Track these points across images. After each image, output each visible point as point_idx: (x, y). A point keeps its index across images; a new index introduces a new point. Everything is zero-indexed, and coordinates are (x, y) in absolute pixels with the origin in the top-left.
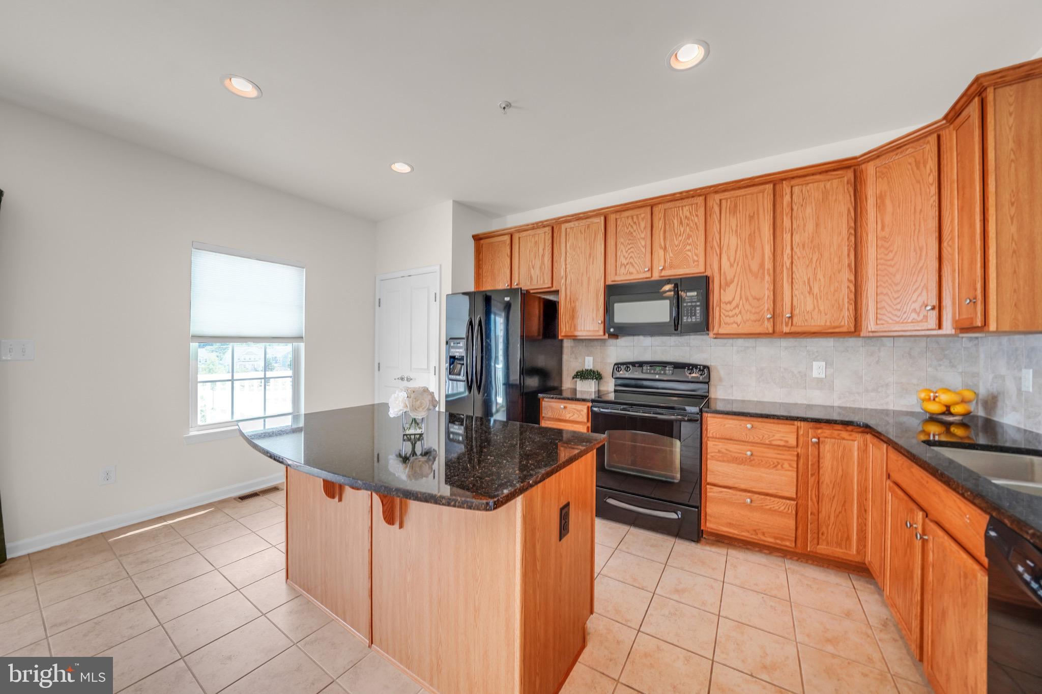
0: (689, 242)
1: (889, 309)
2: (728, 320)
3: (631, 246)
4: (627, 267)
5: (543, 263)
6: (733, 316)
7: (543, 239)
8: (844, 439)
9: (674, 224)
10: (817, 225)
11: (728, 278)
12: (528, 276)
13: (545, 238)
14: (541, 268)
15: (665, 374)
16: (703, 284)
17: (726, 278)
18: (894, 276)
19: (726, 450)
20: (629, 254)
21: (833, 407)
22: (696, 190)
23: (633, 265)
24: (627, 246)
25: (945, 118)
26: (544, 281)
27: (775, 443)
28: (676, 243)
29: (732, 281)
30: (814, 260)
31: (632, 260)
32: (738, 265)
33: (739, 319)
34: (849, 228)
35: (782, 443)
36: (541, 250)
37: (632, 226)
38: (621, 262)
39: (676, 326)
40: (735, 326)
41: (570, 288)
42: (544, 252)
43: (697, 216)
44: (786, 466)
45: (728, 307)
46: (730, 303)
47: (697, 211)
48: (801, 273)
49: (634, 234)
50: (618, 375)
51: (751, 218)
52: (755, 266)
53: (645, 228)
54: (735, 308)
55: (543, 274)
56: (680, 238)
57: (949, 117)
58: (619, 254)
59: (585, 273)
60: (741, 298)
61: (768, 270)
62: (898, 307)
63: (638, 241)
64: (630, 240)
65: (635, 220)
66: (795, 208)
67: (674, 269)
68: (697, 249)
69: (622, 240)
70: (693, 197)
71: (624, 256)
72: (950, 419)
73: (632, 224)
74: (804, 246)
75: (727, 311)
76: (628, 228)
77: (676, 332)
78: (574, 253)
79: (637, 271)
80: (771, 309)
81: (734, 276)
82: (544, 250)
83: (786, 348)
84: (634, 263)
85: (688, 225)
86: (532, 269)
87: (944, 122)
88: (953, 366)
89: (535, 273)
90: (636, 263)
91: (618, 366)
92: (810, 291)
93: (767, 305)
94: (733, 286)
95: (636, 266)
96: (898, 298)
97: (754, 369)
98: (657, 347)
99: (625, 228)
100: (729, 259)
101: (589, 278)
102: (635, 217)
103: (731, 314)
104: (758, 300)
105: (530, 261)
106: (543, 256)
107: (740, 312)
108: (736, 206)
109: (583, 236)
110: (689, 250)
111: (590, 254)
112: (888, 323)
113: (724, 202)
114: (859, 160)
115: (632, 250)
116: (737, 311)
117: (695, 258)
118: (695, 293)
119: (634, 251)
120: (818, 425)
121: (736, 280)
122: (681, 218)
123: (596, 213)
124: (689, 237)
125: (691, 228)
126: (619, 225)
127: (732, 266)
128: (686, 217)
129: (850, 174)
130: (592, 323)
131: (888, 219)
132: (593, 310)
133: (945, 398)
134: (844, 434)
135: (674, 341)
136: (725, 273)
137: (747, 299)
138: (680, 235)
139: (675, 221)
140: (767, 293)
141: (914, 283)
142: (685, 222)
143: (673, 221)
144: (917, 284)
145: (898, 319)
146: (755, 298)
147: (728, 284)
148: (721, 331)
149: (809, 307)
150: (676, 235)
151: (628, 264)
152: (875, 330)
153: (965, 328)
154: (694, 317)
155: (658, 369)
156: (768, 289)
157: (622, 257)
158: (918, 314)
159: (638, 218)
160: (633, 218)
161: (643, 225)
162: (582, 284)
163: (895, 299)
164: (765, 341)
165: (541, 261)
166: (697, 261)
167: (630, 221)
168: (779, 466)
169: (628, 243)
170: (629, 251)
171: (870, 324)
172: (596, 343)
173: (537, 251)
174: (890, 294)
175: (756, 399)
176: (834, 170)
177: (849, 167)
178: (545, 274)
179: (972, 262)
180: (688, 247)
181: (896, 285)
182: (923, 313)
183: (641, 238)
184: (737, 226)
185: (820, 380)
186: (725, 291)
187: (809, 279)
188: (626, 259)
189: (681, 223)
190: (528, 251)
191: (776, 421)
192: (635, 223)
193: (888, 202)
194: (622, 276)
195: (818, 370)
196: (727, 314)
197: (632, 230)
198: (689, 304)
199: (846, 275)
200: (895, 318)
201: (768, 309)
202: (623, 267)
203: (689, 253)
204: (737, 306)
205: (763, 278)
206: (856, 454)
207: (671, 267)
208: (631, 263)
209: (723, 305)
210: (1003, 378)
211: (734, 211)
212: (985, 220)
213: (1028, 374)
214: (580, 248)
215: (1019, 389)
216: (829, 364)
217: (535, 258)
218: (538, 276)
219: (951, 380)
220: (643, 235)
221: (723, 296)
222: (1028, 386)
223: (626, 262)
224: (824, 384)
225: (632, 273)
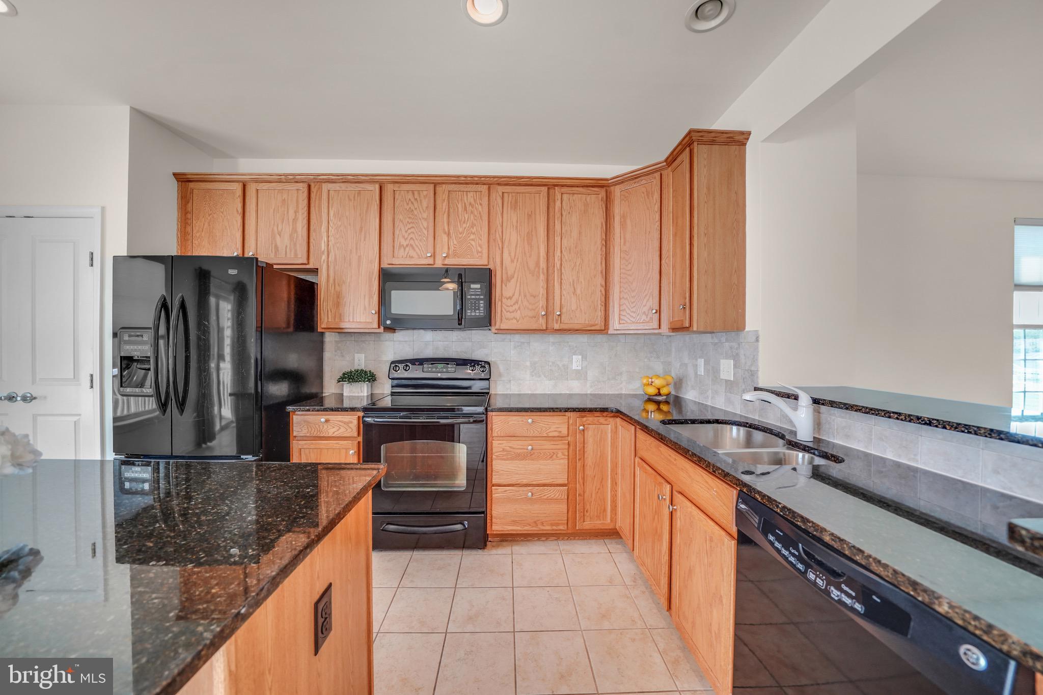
0: (473, 231)
1: (628, 311)
2: (508, 315)
3: (411, 225)
4: (407, 249)
5: (294, 230)
6: (513, 312)
7: (295, 199)
8: (601, 424)
9: (458, 208)
10: (580, 233)
11: (510, 273)
12: (272, 244)
13: (297, 197)
14: (291, 236)
15: (448, 371)
16: (486, 276)
17: (507, 273)
18: (632, 283)
19: (510, 447)
20: (409, 234)
21: (586, 394)
22: (480, 177)
23: (413, 248)
24: (406, 225)
25: (666, 160)
26: (296, 255)
27: (551, 434)
28: (461, 230)
29: (513, 277)
30: (578, 264)
31: (412, 242)
32: (517, 261)
33: (518, 315)
34: (602, 240)
35: (556, 434)
36: (291, 212)
37: (412, 203)
38: (400, 243)
39: (460, 321)
40: (515, 321)
41: (334, 268)
42: (296, 215)
43: (481, 204)
44: (560, 455)
45: (509, 302)
46: (510, 298)
47: (481, 200)
48: (568, 275)
49: (415, 212)
50: (396, 375)
51: (529, 216)
52: (532, 264)
53: (427, 207)
54: (514, 304)
55: (295, 245)
56: (465, 225)
57: (669, 160)
58: (397, 232)
59: (354, 251)
60: (520, 295)
61: (543, 269)
62: (634, 310)
63: (420, 222)
64: (410, 218)
65: (416, 196)
66: (564, 214)
67: (458, 257)
68: (481, 240)
69: (401, 217)
70: (477, 184)
71: (403, 237)
72: (660, 398)
73: (413, 200)
74: (570, 250)
75: (507, 306)
76: (408, 204)
77: (459, 327)
78: (339, 223)
79: (419, 256)
80: (545, 306)
81: (515, 272)
82: (296, 212)
83: (554, 343)
84: (414, 245)
85: (472, 212)
86: (278, 236)
87: (665, 164)
88: (658, 357)
89: (283, 242)
90: (417, 246)
91: (395, 364)
92: (574, 293)
93: (542, 302)
94: (513, 281)
95: (417, 249)
96: (634, 302)
97: (528, 364)
98: (439, 343)
99: (405, 204)
100: (510, 253)
101: (360, 257)
102: (416, 193)
103: (511, 309)
104: (534, 297)
105: (274, 224)
106: (295, 220)
107: (519, 308)
108: (516, 202)
109: (351, 204)
110: (473, 240)
111: (361, 228)
112: (627, 323)
113: (506, 195)
114: (610, 181)
115: (412, 230)
116: (516, 307)
117: (479, 249)
118: (478, 286)
119: (415, 232)
120: (583, 414)
121: (516, 276)
122: (465, 204)
123: (370, 179)
124: (473, 226)
125: (476, 216)
126: (397, 199)
127: (512, 261)
128: (470, 204)
129: (602, 193)
130: (364, 313)
131: (628, 236)
132: (365, 296)
133: (658, 382)
134: (602, 420)
135: (457, 336)
136: (506, 268)
137: (525, 296)
138: (464, 222)
139: (460, 206)
140: (542, 291)
141: (645, 291)
142: (469, 208)
143: (457, 206)
144: (646, 292)
145: (634, 320)
146: (532, 296)
147: (509, 280)
148: (503, 326)
149: (574, 307)
150: (460, 222)
151: (407, 245)
152: (619, 329)
153: (675, 328)
154: (477, 311)
155: (440, 366)
156: (542, 287)
157: (400, 236)
158: (647, 316)
159: (419, 194)
160: (413, 194)
161: (425, 204)
162: (350, 264)
163: (632, 303)
164: (537, 336)
165: (291, 227)
166: (481, 252)
167: (410, 196)
168: (554, 456)
169: (408, 222)
170: (409, 231)
171: (615, 325)
172: (368, 337)
173: (285, 213)
174: (629, 298)
175: (530, 393)
176: (593, 187)
177: (602, 187)
178: (298, 246)
179: (682, 276)
180: (472, 237)
181: (633, 291)
182: (650, 315)
183: (423, 218)
184: (517, 222)
185: (577, 372)
186: (506, 286)
187: (573, 281)
188: (406, 239)
189: (465, 209)
190: (272, 211)
191: (551, 413)
192: (416, 199)
193: (628, 221)
194: (400, 259)
195: (576, 363)
196: (508, 309)
197: (412, 208)
198: (473, 297)
199: (600, 280)
200: (632, 319)
201: (542, 307)
202: (402, 249)
203: (473, 243)
204: (517, 302)
205: (538, 277)
206: (609, 435)
207: (455, 255)
208: (411, 246)
209: (504, 300)
210: (686, 365)
211: (515, 206)
212: (691, 244)
213: (701, 362)
214: (347, 218)
215: (696, 374)
216: (584, 358)
217: (283, 222)
218: (286, 247)
219: (659, 368)
220: (425, 215)
221: (505, 291)
222: (701, 371)
223: (405, 244)
224: (580, 375)
225: (412, 257)
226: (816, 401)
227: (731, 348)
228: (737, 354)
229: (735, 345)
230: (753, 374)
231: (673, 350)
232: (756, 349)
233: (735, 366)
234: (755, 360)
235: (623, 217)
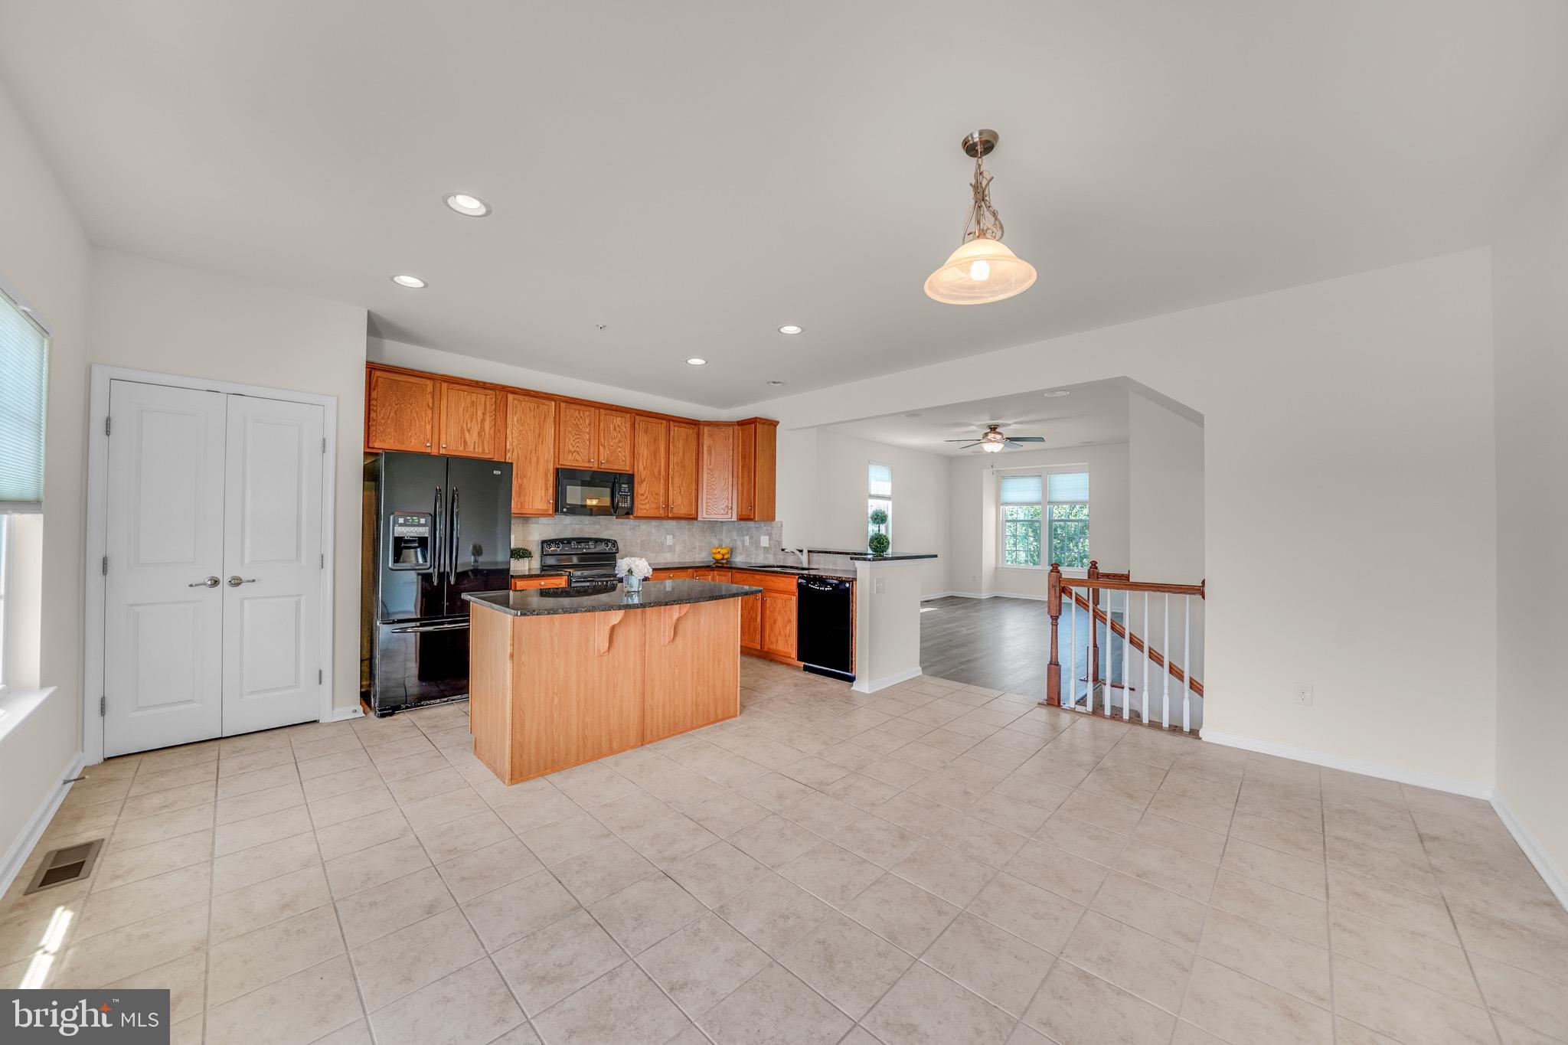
0: (620, 445)
1: (712, 507)
2: (643, 506)
3: (577, 436)
4: (574, 454)
5: (482, 429)
6: (646, 504)
7: (483, 403)
10: (683, 453)
12: (461, 439)
13: (485, 401)
14: (479, 433)
15: (589, 548)
16: (630, 479)
17: (642, 477)
22: (625, 407)
23: (579, 454)
24: (574, 436)
26: (483, 450)
28: (612, 444)
29: (644, 480)
30: (682, 473)
31: (578, 449)
32: (647, 469)
33: (647, 507)
34: (695, 458)
36: (480, 413)
37: (578, 419)
39: (613, 510)
40: (646, 510)
42: (484, 417)
43: (626, 427)
45: (642, 498)
46: (643, 495)
47: (626, 424)
48: (677, 481)
49: (581, 427)
50: (550, 551)
51: (655, 439)
52: (656, 471)
53: (589, 424)
55: (483, 442)
56: (614, 441)
57: (739, 423)
59: (534, 451)
60: (648, 492)
61: (663, 476)
62: (715, 506)
63: (583, 434)
64: (576, 430)
65: (582, 415)
66: (676, 439)
67: (610, 464)
68: (625, 452)
69: (570, 429)
70: (624, 412)
71: (572, 444)
72: (724, 561)
73: (579, 417)
74: (678, 464)
75: (641, 500)
76: (575, 420)
78: (522, 428)
79: (583, 460)
80: (664, 501)
81: (647, 477)
82: (484, 414)
83: (655, 526)
85: (619, 432)
86: (467, 433)
87: (736, 424)
89: (472, 438)
91: (544, 543)
92: (680, 493)
93: (662, 499)
94: (645, 483)
95: (582, 455)
97: (639, 541)
99: (573, 419)
100: (643, 465)
101: (538, 457)
102: (581, 412)
103: (643, 502)
104: (658, 495)
105: (463, 422)
106: (483, 421)
107: (648, 502)
108: (648, 429)
109: (532, 414)
110: (620, 452)
111: (538, 434)
112: (711, 514)
113: (642, 423)
114: (700, 422)
116: (646, 501)
117: (624, 459)
118: (624, 485)
119: (580, 442)
120: (697, 570)
121: (647, 479)
122: (615, 425)
123: (547, 396)
124: (620, 441)
125: (622, 434)
126: (568, 414)
127: (644, 469)
128: (618, 425)
129: (696, 429)
130: (541, 501)
131: (713, 460)
132: (542, 488)
133: (723, 551)
136: (642, 474)
137: (652, 493)
138: (615, 438)
139: (611, 426)
140: (662, 491)
142: (618, 429)
143: (609, 426)
144: (724, 496)
146: (656, 494)
147: (642, 482)
148: (639, 515)
149: (680, 503)
150: (611, 438)
151: (575, 452)
152: (704, 518)
153: (741, 519)
154: (626, 504)
155: (583, 544)
156: (662, 488)
157: (569, 444)
158: (724, 510)
159: (584, 413)
160: (579, 413)
161: (587, 421)
162: (530, 462)
163: (715, 502)
164: (654, 523)
165: (479, 424)
166: (626, 461)
167: (577, 413)
169: (575, 433)
170: (576, 441)
171: (702, 515)
173: (474, 413)
174: (713, 499)
176: (690, 423)
177: (696, 424)
178: (485, 442)
179: (749, 490)
180: (619, 450)
181: (716, 495)
182: (726, 510)
183: (586, 432)
184: (648, 442)
186: (642, 486)
187: (680, 485)
188: (573, 447)
189: (615, 429)
190: (461, 410)
192: (581, 417)
193: (712, 451)
194: (569, 461)
195: (669, 540)
196: (641, 502)
197: (579, 423)
198: (623, 493)
199: (693, 486)
200: (715, 512)
201: (662, 501)
202: (571, 454)
203: (621, 454)
204: (647, 498)
205: (660, 481)
207: (607, 461)
208: (578, 452)
209: (639, 496)
210: (735, 541)
211: (646, 431)
212: (755, 475)
213: (747, 538)
214: (528, 425)
215: (743, 546)
216: (674, 537)
217: (472, 421)
218: (475, 443)
219: (716, 542)
220: (587, 430)
221: (641, 489)
222: (747, 543)
223: (573, 450)
224: (671, 549)
225: (577, 460)
226: (809, 551)
227: (767, 530)
228: (771, 533)
229: (769, 528)
230: (780, 543)
231: (724, 531)
232: (781, 531)
233: (770, 539)
234: (781, 536)
235: (710, 447)
